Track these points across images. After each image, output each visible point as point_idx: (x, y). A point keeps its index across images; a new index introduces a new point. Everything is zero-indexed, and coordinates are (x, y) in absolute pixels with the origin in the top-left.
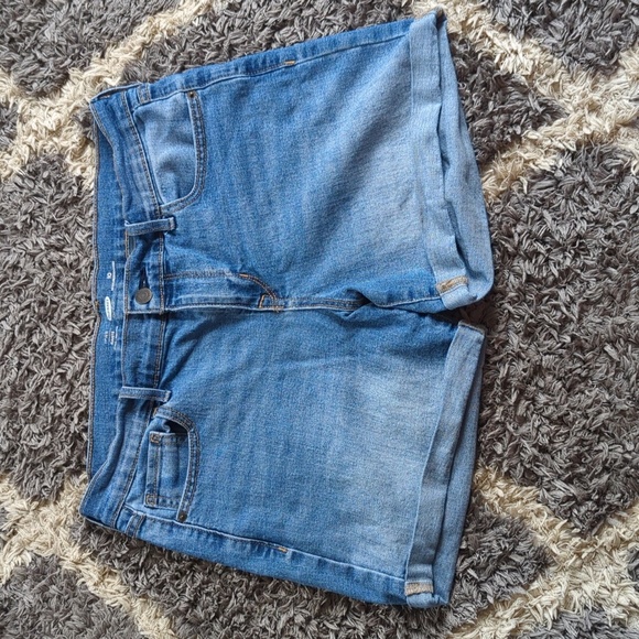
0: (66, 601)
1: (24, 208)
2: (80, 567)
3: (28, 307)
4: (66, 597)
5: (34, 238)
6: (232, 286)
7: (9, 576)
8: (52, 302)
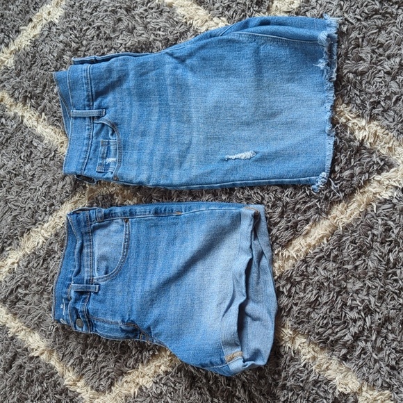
6: (123, 330)
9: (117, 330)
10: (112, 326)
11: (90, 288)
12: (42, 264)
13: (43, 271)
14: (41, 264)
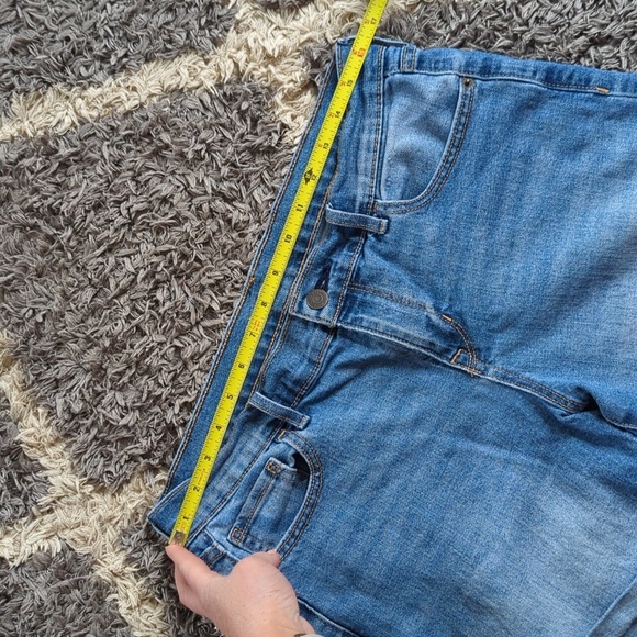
0: (86, 613)
1: (203, 135)
2: (118, 580)
3: (164, 253)
4: (89, 609)
5: (201, 175)
6: (430, 325)
7: (25, 558)
8: (197, 260)
9: (417, 321)
10: (407, 310)
11: (365, 221)
12: (54, 174)
13: (52, 188)
14: (52, 169)
